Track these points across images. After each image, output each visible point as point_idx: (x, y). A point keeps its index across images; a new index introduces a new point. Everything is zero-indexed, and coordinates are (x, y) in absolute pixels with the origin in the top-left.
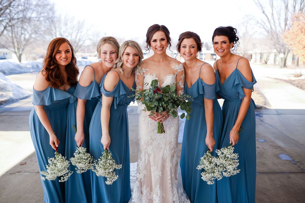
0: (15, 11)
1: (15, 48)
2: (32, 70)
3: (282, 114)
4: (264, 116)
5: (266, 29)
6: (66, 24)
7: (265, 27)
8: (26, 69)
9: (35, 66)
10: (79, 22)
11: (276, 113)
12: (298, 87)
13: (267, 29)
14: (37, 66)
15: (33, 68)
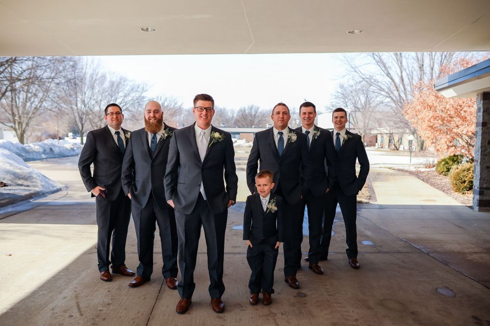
0: (21, 68)
1: (15, 123)
2: (43, 156)
3: (385, 208)
4: (363, 210)
5: (392, 99)
6: (93, 88)
7: (392, 96)
8: (35, 154)
9: (48, 151)
10: (112, 84)
11: (378, 207)
12: (423, 180)
13: (394, 99)
14: (51, 149)
15: (44, 152)
